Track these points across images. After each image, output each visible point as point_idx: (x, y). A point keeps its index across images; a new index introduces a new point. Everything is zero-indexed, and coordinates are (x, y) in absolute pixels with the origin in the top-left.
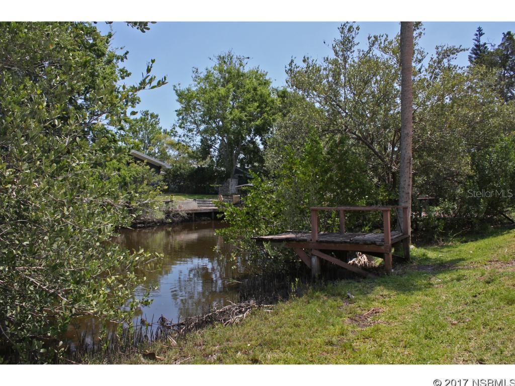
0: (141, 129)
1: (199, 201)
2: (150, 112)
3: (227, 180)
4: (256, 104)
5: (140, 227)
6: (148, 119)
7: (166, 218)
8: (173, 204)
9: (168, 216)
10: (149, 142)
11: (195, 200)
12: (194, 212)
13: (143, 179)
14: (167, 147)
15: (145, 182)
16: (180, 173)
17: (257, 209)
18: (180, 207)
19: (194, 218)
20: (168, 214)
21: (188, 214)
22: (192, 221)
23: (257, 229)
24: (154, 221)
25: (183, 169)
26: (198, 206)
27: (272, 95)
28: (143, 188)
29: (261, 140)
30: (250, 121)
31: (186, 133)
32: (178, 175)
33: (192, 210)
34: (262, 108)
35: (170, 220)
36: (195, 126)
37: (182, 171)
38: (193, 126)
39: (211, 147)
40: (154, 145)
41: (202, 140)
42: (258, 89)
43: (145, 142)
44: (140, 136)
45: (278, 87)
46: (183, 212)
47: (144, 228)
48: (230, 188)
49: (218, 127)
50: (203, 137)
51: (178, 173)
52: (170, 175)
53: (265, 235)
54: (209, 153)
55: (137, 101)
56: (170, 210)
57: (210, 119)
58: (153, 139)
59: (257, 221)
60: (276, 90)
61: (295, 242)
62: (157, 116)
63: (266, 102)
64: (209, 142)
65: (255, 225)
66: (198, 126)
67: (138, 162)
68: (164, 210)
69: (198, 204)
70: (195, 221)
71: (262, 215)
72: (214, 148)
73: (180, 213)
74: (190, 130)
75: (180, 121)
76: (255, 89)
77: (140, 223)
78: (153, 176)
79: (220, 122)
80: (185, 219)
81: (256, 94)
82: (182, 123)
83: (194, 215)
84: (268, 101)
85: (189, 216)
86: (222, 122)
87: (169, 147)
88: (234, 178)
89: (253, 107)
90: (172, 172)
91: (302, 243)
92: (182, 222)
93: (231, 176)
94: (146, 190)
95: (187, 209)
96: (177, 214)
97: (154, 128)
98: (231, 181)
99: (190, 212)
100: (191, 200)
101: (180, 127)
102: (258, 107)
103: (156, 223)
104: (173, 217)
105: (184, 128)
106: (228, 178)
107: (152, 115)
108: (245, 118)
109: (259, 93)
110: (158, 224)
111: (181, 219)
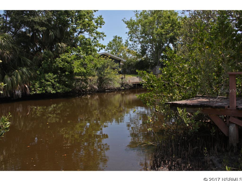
0: (114, 45)
1: (140, 78)
2: (118, 36)
3: (155, 66)
4: (170, 25)
5: (107, 92)
6: (117, 40)
7: (121, 87)
8: (125, 79)
9: (123, 86)
10: (118, 51)
11: (137, 77)
12: (137, 83)
13: (108, 65)
14: (126, 53)
15: (109, 67)
16: (131, 64)
17: (172, 76)
18: (129, 81)
19: (137, 87)
20: (122, 84)
21: (133, 84)
22: (136, 88)
23: (171, 94)
24: (115, 89)
25: (133, 62)
26: (139, 80)
27: (178, 20)
28: (108, 71)
29: (173, 45)
30: (166, 34)
31: (133, 43)
32: (130, 65)
33: (135, 82)
34: (173, 27)
35: (123, 88)
36: (138, 39)
37: (132, 63)
38: (136, 40)
39: (146, 50)
40: (120, 52)
41: (141, 46)
42: (171, 17)
43: (116, 51)
44: (114, 48)
45: (182, 16)
46: (131, 84)
47: (109, 92)
48: (157, 71)
49: (150, 39)
50: (142, 45)
51: (130, 64)
52: (126, 65)
53: (179, 100)
54: (145, 53)
55: (103, 23)
56: (124, 82)
57: (146, 35)
58: (120, 49)
59: (171, 87)
60: (181, 17)
61: (210, 108)
62: (121, 38)
63: (175, 24)
64: (145, 47)
65: (170, 90)
66: (139, 39)
67: (105, 57)
68: (121, 82)
69: (139, 79)
70: (138, 88)
71: (176, 81)
72: (148, 50)
73: (129, 84)
74: (135, 42)
75: (130, 37)
76: (169, 17)
77: (107, 90)
78: (114, 64)
79: (151, 37)
80: (132, 87)
81: (170, 20)
82: (131, 38)
83: (136, 85)
84: (176, 23)
85: (133, 85)
86: (152, 37)
87: (127, 53)
88: (159, 65)
89: (168, 27)
90: (127, 63)
91: (218, 110)
92: (130, 89)
93: (158, 65)
94: (109, 71)
95: (133, 82)
96: (127, 85)
97: (120, 44)
98: (157, 67)
99: (135, 83)
100: (135, 77)
101: (130, 40)
102: (171, 26)
103: (116, 90)
104: (125, 86)
105: (132, 41)
106: (156, 66)
107: (119, 38)
108: (164, 33)
109: (171, 19)
110: (117, 90)
111: (130, 87)
